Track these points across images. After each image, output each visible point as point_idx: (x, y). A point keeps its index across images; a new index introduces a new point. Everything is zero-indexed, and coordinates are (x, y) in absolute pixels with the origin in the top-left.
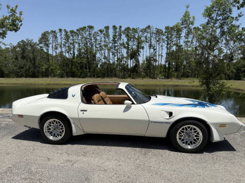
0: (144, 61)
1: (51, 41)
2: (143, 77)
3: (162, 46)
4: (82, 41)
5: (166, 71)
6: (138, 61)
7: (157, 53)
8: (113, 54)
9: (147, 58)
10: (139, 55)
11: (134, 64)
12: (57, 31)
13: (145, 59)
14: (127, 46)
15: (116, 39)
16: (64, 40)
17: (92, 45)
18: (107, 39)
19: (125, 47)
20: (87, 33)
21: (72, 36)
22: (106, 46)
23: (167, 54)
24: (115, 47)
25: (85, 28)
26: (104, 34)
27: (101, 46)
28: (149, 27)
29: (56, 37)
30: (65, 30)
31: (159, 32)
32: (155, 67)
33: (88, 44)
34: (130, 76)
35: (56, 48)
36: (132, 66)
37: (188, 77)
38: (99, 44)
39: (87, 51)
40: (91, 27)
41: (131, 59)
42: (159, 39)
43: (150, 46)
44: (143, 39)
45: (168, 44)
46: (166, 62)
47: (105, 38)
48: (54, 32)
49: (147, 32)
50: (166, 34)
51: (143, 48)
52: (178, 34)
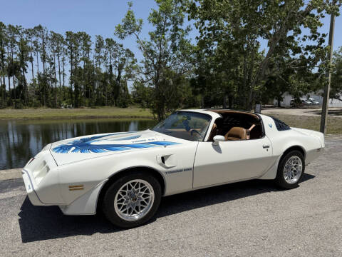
0: (34, 80)
2: (36, 106)
3: (63, 60)
5: (72, 97)
6: (23, 80)
7: (57, 70)
9: (39, 76)
10: (25, 70)
11: (17, 85)
13: (35, 77)
23: (72, 72)
28: (40, 28)
31: (56, 38)
32: (54, 91)
34: (9, 105)
36: (12, 87)
37: (103, 105)
41: (10, 75)
42: (58, 48)
43: (44, 59)
44: (30, 44)
45: (72, 58)
46: (71, 83)
49: (38, 36)
50: (68, 42)
51: (31, 59)
52: (85, 44)
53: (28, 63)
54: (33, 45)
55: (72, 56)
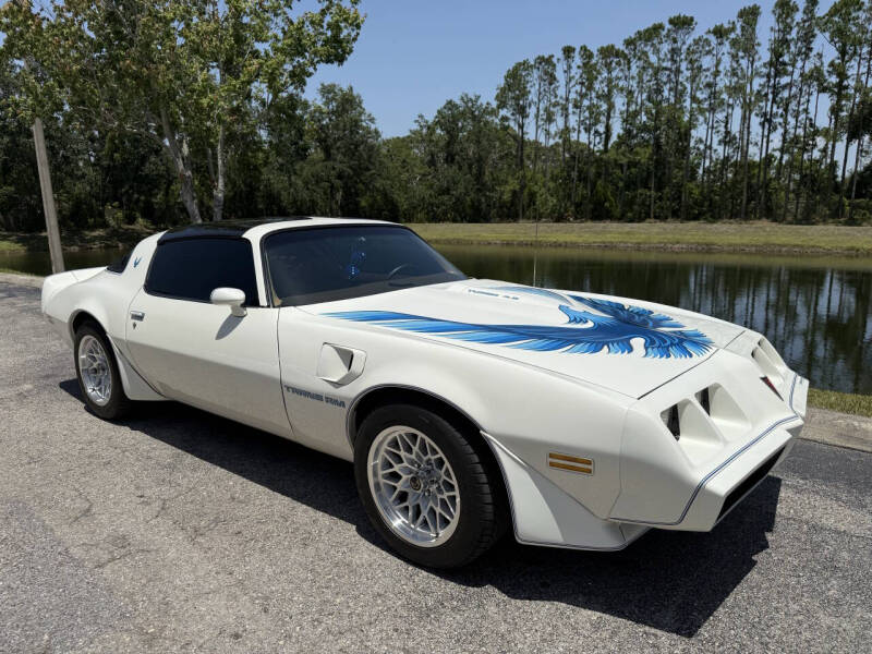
1: (533, 97)
4: (641, 81)
8: (767, 120)
12: (559, 54)
14: (834, 79)
15: (786, 58)
16: (578, 88)
17: (679, 95)
18: (744, 63)
19: (823, 90)
20: (666, 48)
21: (608, 66)
22: (736, 90)
24: (776, 90)
25: (658, 28)
26: (734, 43)
27: (714, 95)
29: (552, 79)
30: (584, 49)
33: (666, 89)
34: (835, 214)
35: (550, 119)
38: (709, 85)
39: (657, 117)
40: (682, 23)
41: (852, 137)
47: (735, 57)
48: (546, 61)
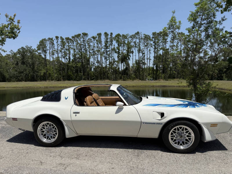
0: (133, 64)
1: (48, 48)
2: (134, 79)
3: (150, 50)
4: (77, 47)
5: (154, 73)
6: (128, 64)
8: (106, 58)
9: (136, 62)
10: (129, 59)
11: (125, 67)
12: (54, 38)
15: (108, 45)
16: (60, 47)
17: (86, 51)
18: (99, 45)
19: (116, 52)
20: (82, 40)
21: (68, 42)
22: (98, 51)
23: (155, 57)
24: (107, 52)
26: (97, 41)
27: (94, 52)
28: (138, 33)
29: (53, 44)
30: (61, 37)
31: (147, 38)
32: (144, 70)
34: (121, 78)
35: (53, 54)
36: (122, 69)
37: (174, 78)
38: (93, 49)
39: (81, 56)
40: (85, 34)
41: (122, 62)
42: (147, 44)
43: (139, 51)
44: (132, 44)
45: (155, 48)
46: (154, 65)
48: (51, 39)
49: (136, 38)
50: (153, 39)
51: (132, 52)
52: (164, 39)
53: (131, 54)
54: (134, 44)
55: (155, 47)
